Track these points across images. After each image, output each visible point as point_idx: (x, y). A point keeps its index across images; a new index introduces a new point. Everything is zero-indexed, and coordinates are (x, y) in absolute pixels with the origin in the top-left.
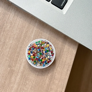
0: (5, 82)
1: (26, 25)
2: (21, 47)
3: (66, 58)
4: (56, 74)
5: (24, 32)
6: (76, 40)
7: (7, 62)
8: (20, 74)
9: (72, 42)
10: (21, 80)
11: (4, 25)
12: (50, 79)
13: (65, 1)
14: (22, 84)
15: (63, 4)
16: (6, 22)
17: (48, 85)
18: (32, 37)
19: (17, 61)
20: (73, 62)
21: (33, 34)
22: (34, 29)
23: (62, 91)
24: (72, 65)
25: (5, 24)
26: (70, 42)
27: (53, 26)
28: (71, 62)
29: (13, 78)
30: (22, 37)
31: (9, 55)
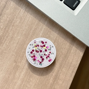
0: (9, 77)
1: (35, 22)
3: (73, 59)
4: (61, 75)
5: (33, 29)
6: (85, 43)
7: (13, 57)
8: (24, 71)
9: (80, 44)
10: (25, 77)
11: (13, 20)
12: (54, 79)
13: (77, 2)
14: (26, 80)
15: (75, 5)
16: (16, 18)
17: (51, 84)
18: (41, 34)
19: (23, 57)
20: (79, 64)
21: (42, 32)
22: (43, 27)
24: (77, 67)
25: (15, 19)
26: (78, 44)
27: (63, 26)
28: (77, 64)
29: (17, 74)
30: (31, 34)
31: (15, 50)
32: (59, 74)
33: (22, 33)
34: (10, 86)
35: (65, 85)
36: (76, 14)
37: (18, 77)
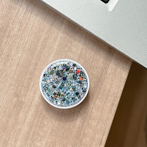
0: (8, 122)
1: (45, 28)
2: (36, 64)
3: (111, 84)
4: (94, 111)
5: (42, 39)
6: (129, 56)
7: (13, 87)
8: (33, 109)
10: (35, 119)
11: (8, 26)
14: (37, 125)
16: (13, 22)
17: (79, 128)
18: (56, 47)
19: (28, 86)
20: (122, 91)
21: (57, 43)
22: (59, 34)
23: (102, 138)
24: (120, 96)
25: (11, 25)
26: (118, 59)
27: (91, 31)
28: (119, 92)
29: (21, 115)
30: (39, 48)
31: (16, 77)
32: (90, 110)
33: (24, 48)
34: (12, 137)
35: (102, 127)
36: (111, 9)
37: (23, 119)
